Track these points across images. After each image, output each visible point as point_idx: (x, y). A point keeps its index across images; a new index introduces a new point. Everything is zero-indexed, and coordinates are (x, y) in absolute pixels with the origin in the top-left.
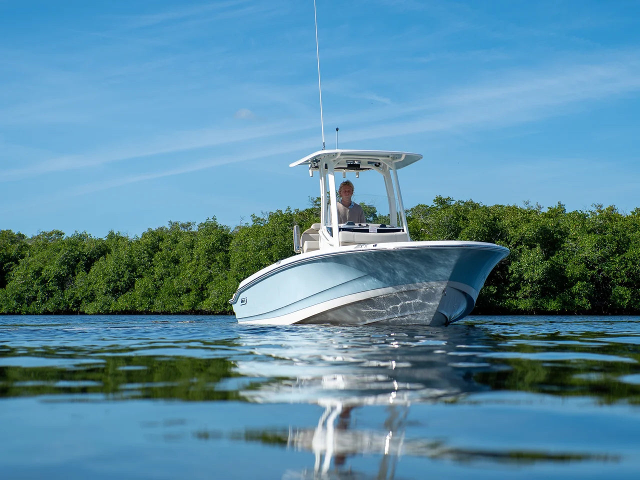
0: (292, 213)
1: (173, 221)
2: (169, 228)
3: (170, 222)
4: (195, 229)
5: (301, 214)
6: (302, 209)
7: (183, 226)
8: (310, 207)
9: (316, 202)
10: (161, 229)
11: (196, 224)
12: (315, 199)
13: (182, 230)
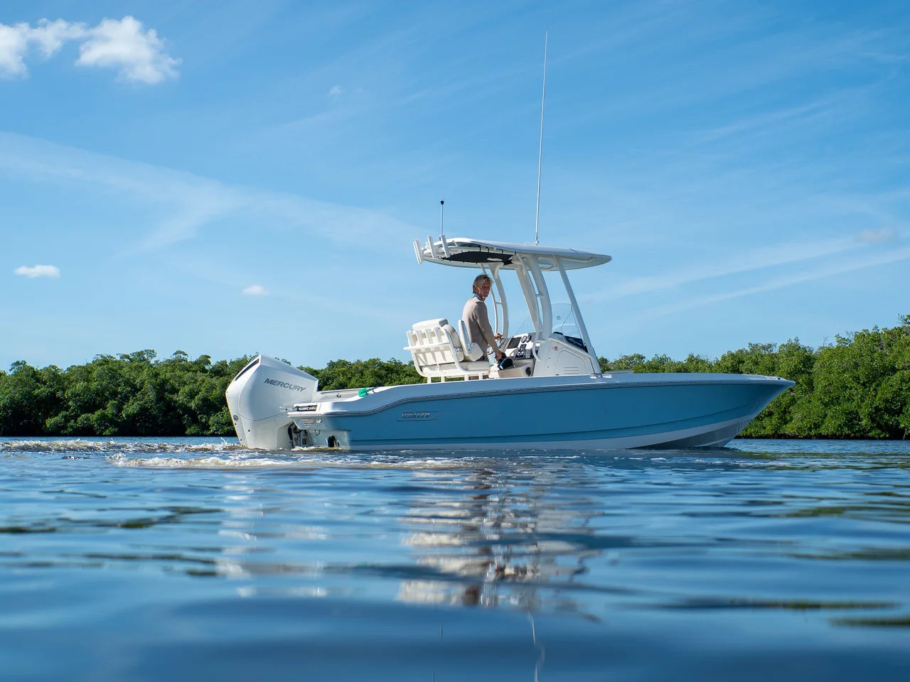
0: (880, 332)
1: (753, 343)
2: (749, 350)
3: (750, 344)
4: (776, 350)
5: (890, 333)
6: (890, 328)
7: (764, 348)
8: (901, 326)
9: (906, 320)
10: (741, 351)
11: (777, 346)
12: (906, 317)
13: (763, 352)
